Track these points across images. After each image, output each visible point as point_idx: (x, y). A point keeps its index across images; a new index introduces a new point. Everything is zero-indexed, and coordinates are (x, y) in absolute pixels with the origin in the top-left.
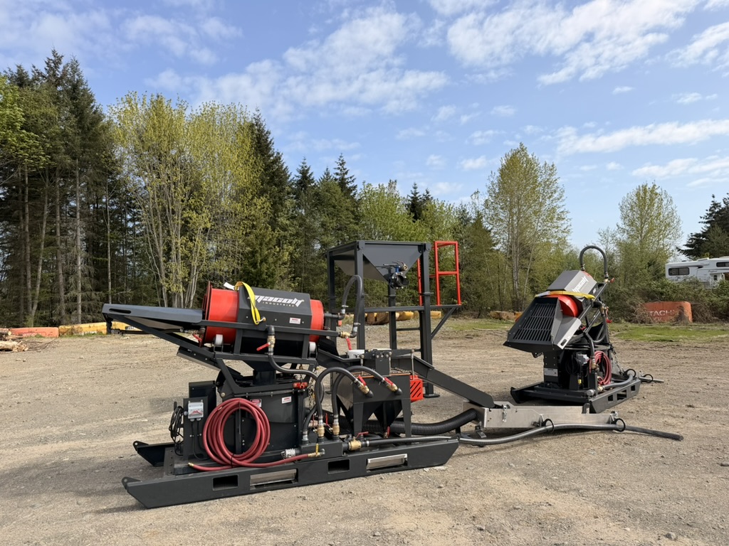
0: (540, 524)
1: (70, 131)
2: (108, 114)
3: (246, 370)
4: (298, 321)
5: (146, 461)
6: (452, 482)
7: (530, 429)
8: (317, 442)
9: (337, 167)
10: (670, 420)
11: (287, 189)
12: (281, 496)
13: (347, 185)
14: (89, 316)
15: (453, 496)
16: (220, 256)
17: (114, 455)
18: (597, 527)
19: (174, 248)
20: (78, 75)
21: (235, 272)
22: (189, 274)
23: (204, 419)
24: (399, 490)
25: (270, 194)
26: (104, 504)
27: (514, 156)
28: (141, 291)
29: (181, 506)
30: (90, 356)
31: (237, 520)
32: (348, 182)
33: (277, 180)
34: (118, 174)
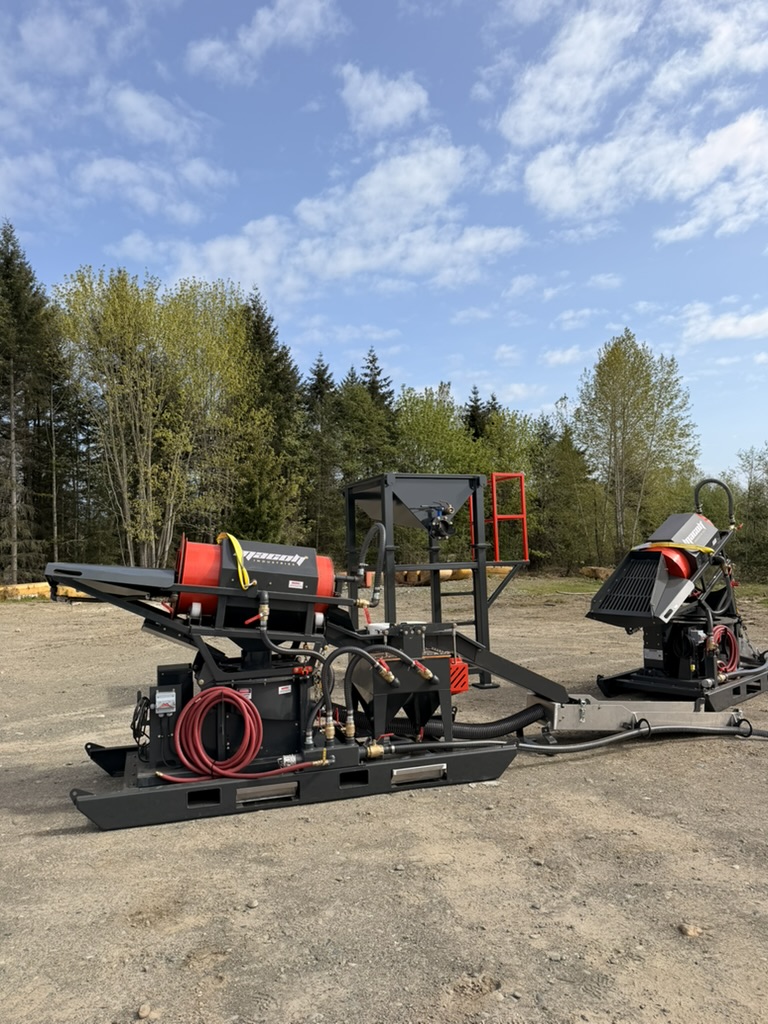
0: (618, 858)
2: (53, 297)
3: (232, 650)
4: (300, 585)
5: (101, 769)
6: (505, 802)
7: (620, 732)
8: (325, 746)
9: (366, 365)
11: (297, 396)
12: (277, 817)
13: (380, 391)
14: (27, 574)
15: (505, 821)
16: (205, 490)
17: (60, 762)
18: (696, 863)
19: (142, 479)
20: (13, 244)
21: (226, 513)
22: (163, 515)
23: (177, 714)
24: (434, 811)
25: (274, 403)
26: (48, 825)
27: (616, 347)
28: (98, 538)
29: (145, 828)
30: (29, 628)
31: (218, 847)
32: (381, 387)
33: (282, 385)
34: (67, 378)
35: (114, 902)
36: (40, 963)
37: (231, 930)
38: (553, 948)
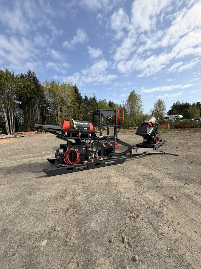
0: (151, 180)
1: (34, 88)
2: (42, 84)
3: (74, 141)
4: (86, 129)
5: (50, 163)
6: (126, 168)
7: (143, 154)
8: (92, 159)
9: (93, 96)
10: (174, 151)
11: (82, 101)
12: (84, 172)
13: (95, 100)
15: (127, 172)
17: (43, 161)
18: (167, 181)
19: (58, 114)
20: (35, 75)
22: (62, 120)
23: (64, 154)
24: (113, 170)
25: (79, 102)
26: (39, 175)
27: (132, 93)
31: (73, 179)
33: (80, 99)
34: (45, 98)
35: (51, 194)
36: (33, 212)
37: (76, 201)
38: (147, 204)
